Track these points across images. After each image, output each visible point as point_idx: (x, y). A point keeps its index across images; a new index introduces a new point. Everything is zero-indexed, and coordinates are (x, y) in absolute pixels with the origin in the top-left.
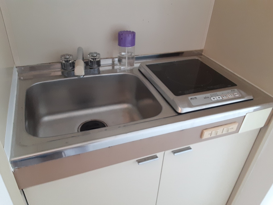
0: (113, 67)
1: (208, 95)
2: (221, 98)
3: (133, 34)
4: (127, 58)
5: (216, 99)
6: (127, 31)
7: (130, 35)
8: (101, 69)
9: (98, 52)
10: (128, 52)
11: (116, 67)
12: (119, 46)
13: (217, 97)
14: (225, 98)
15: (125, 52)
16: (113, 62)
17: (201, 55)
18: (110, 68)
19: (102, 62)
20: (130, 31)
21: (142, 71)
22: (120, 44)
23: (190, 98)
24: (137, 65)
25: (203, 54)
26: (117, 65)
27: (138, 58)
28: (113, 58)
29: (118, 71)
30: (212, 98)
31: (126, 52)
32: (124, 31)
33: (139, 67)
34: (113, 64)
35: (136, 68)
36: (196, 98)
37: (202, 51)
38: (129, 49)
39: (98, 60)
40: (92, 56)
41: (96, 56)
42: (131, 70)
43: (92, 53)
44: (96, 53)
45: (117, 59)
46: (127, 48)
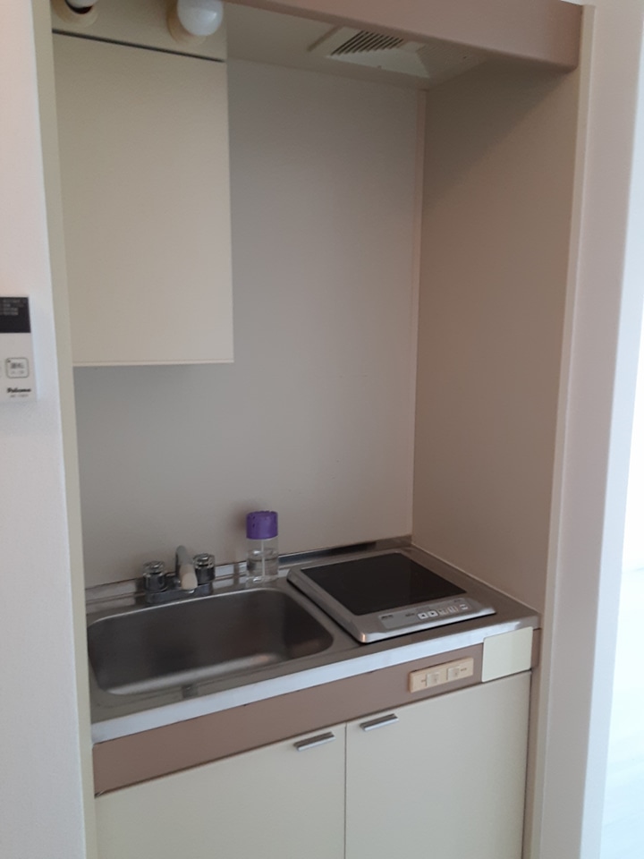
0: (236, 581)
1: (412, 609)
2: (436, 614)
3: (274, 515)
4: (263, 560)
5: (426, 617)
6: (262, 512)
7: (268, 518)
8: (216, 585)
9: (209, 553)
10: (266, 549)
11: (242, 580)
12: (248, 540)
13: (429, 613)
14: (442, 613)
15: (259, 549)
16: (236, 569)
17: (410, 545)
18: (230, 582)
19: (219, 572)
20: (267, 512)
21: (294, 580)
22: (249, 536)
23: (380, 617)
24: (283, 573)
25: (413, 543)
26: (244, 575)
27: (284, 560)
28: (236, 564)
29: (247, 586)
30: (420, 615)
31: (263, 549)
32: (257, 513)
33: (289, 575)
34: (236, 575)
35: (282, 578)
36: (390, 616)
37: (409, 537)
38: (265, 542)
39: (212, 566)
40: (200, 561)
41: (207, 560)
42: (273, 583)
43: (199, 556)
44: (207, 555)
45: (244, 565)
46: (263, 541)
